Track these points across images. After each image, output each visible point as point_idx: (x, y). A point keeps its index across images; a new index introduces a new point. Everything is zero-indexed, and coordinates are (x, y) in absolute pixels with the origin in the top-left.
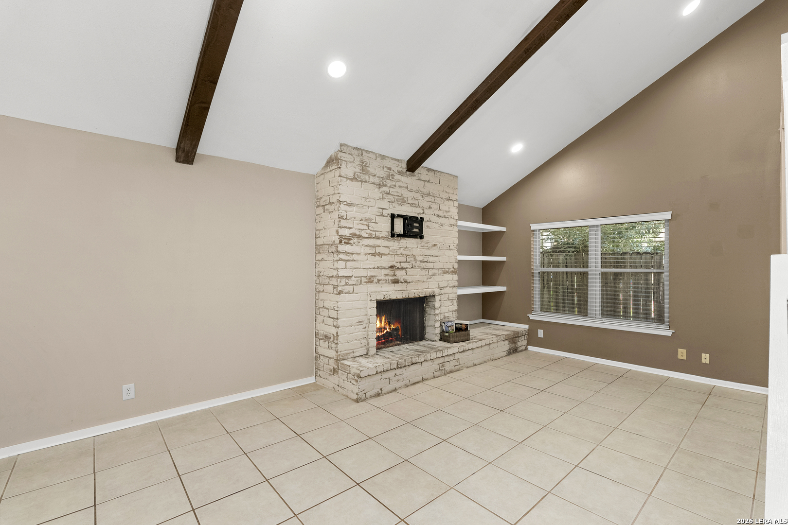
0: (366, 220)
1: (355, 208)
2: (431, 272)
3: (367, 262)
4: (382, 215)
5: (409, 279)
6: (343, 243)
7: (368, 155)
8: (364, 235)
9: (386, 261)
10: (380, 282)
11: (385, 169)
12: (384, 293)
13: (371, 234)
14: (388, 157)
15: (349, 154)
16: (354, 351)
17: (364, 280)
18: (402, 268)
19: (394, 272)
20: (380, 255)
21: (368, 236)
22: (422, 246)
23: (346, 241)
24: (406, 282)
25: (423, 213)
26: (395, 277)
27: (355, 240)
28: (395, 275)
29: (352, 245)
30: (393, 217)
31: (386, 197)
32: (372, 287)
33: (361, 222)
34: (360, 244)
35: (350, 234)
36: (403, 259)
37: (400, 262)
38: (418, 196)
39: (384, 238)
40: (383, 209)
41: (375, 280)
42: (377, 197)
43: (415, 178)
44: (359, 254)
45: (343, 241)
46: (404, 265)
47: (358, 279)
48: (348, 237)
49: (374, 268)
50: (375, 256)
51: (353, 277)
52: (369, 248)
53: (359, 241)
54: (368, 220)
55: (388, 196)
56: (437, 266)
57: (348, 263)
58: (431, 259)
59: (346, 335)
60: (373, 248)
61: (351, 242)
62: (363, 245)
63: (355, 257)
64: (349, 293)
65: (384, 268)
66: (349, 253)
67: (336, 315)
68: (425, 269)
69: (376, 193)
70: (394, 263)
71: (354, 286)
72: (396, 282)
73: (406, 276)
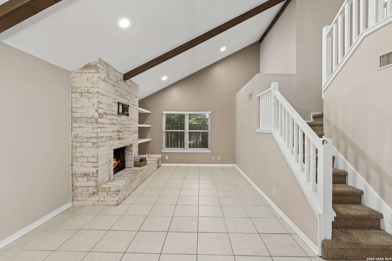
0: (109, 104)
1: (105, 98)
2: (131, 132)
3: (109, 128)
4: (114, 102)
5: (124, 137)
6: (100, 117)
7: (110, 68)
8: (109, 113)
9: (116, 128)
10: (114, 139)
11: (116, 77)
12: (116, 145)
13: (111, 113)
14: (117, 71)
15: (102, 65)
16: (105, 179)
17: (108, 138)
18: (122, 131)
19: (119, 134)
20: (114, 124)
21: (110, 114)
22: (128, 120)
23: (101, 116)
24: (123, 138)
26: (119, 136)
27: (105, 116)
28: (119, 135)
29: (103, 119)
30: (119, 103)
31: (116, 93)
32: (111, 142)
33: (107, 106)
34: (107, 118)
35: (103, 112)
36: (121, 126)
37: (121, 128)
38: (127, 93)
39: (115, 115)
40: (115, 99)
41: (112, 139)
42: (113, 93)
43: (126, 84)
44: (106, 124)
45: (100, 116)
47: (106, 138)
48: (102, 114)
49: (112, 132)
50: (112, 125)
51: (104, 137)
52: (110, 120)
53: (106, 116)
54: (110, 105)
55: (117, 92)
56: (133, 129)
57: (102, 129)
58: (131, 126)
59: (101, 171)
60: (111, 120)
61: (103, 117)
62: (108, 119)
63: (105, 126)
64: (102, 146)
65: (115, 132)
66: (102, 123)
67: (96, 160)
68: (129, 131)
69: (112, 90)
70: (119, 129)
71: (104, 142)
72: (119, 139)
73: (123, 136)
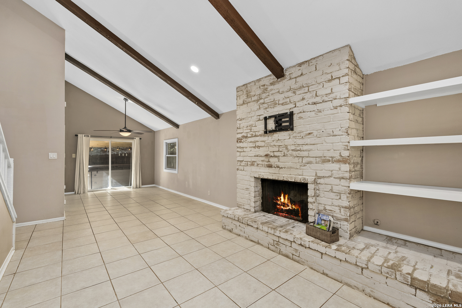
0: (250, 126)
1: (244, 121)
2: (305, 160)
3: (251, 152)
4: (259, 120)
5: (281, 165)
6: (239, 142)
7: (250, 85)
8: (249, 135)
9: (262, 152)
10: (259, 165)
11: (261, 88)
12: (259, 173)
13: (252, 134)
14: (262, 78)
15: (241, 91)
16: (244, 205)
17: (249, 163)
18: (275, 156)
19: (269, 159)
20: (259, 147)
21: (251, 136)
22: (294, 137)
23: (240, 141)
24: (278, 167)
25: (295, 107)
26: (269, 163)
27: (244, 139)
28: (269, 161)
29: (243, 143)
30: (266, 119)
31: (262, 107)
32: (254, 168)
33: (247, 128)
34: (247, 141)
35: (242, 136)
36: (276, 149)
37: (274, 152)
39: (261, 135)
40: (260, 116)
41: (256, 164)
42: (256, 109)
44: (246, 148)
45: (238, 141)
46: (276, 154)
47: (246, 162)
48: (241, 138)
49: (255, 156)
50: (255, 148)
51: (244, 161)
52: (252, 143)
53: (246, 140)
54: (251, 126)
55: (262, 106)
56: (312, 154)
57: (241, 153)
58: (305, 148)
59: (240, 194)
60: (254, 143)
61: (242, 141)
62: (248, 142)
63: (245, 149)
64: (241, 170)
65: (261, 156)
66: (241, 147)
68: (298, 157)
69: (254, 106)
70: (269, 153)
71: (244, 167)
72: (270, 166)
73: (279, 163)
